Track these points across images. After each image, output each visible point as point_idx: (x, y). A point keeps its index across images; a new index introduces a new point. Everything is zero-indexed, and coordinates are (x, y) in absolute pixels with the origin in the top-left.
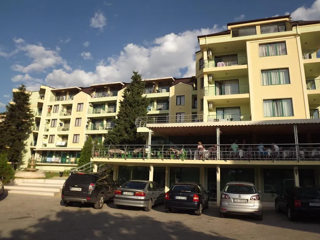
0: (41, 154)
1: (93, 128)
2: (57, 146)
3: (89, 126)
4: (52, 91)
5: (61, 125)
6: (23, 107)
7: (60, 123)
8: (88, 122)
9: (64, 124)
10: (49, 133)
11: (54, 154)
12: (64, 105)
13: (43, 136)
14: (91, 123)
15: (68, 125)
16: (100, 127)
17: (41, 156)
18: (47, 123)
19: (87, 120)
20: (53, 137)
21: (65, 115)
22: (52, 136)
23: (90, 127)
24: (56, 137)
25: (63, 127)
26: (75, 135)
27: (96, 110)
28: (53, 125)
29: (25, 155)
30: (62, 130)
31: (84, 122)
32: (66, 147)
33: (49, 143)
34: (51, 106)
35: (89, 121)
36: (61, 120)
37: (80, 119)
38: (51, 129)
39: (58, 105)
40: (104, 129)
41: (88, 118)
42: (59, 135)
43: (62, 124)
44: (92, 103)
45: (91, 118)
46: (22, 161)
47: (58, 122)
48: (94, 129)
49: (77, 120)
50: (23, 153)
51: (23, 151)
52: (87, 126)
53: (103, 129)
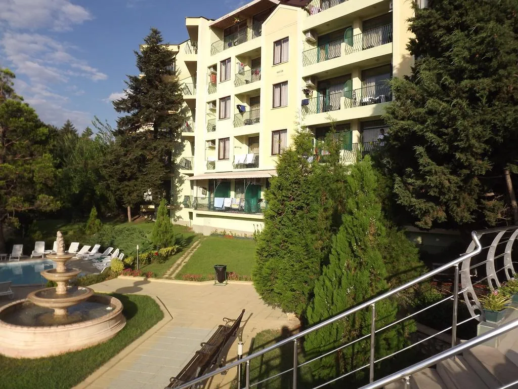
0: (207, 187)
1: (321, 106)
2: (237, 166)
3: (310, 102)
4: (213, 27)
5: (241, 110)
6: (161, 82)
7: (238, 106)
8: (306, 92)
9: (248, 108)
10: (216, 136)
11: (233, 187)
12: (241, 57)
13: (207, 143)
14: (315, 93)
15: (257, 108)
16: (343, 99)
17: (208, 192)
18: (211, 110)
19: (304, 85)
20: (227, 142)
21: (247, 82)
22: (224, 140)
23: (312, 104)
24: (233, 143)
25: (246, 116)
26: (274, 132)
27: (327, 53)
28: (222, 115)
29: (181, 188)
30: (246, 124)
31: (295, 91)
32: (256, 169)
33: (219, 159)
34: (215, 67)
35: (309, 86)
36: (240, 96)
37: (283, 87)
38: (219, 124)
39: (229, 59)
40: (355, 103)
41: (306, 79)
42: (240, 138)
43: (244, 107)
44: (313, 31)
45: (313, 78)
46: (177, 203)
47: (234, 102)
48: (326, 108)
49: (278, 90)
50: (177, 185)
51: (177, 180)
52: (305, 103)
53: (353, 104)
